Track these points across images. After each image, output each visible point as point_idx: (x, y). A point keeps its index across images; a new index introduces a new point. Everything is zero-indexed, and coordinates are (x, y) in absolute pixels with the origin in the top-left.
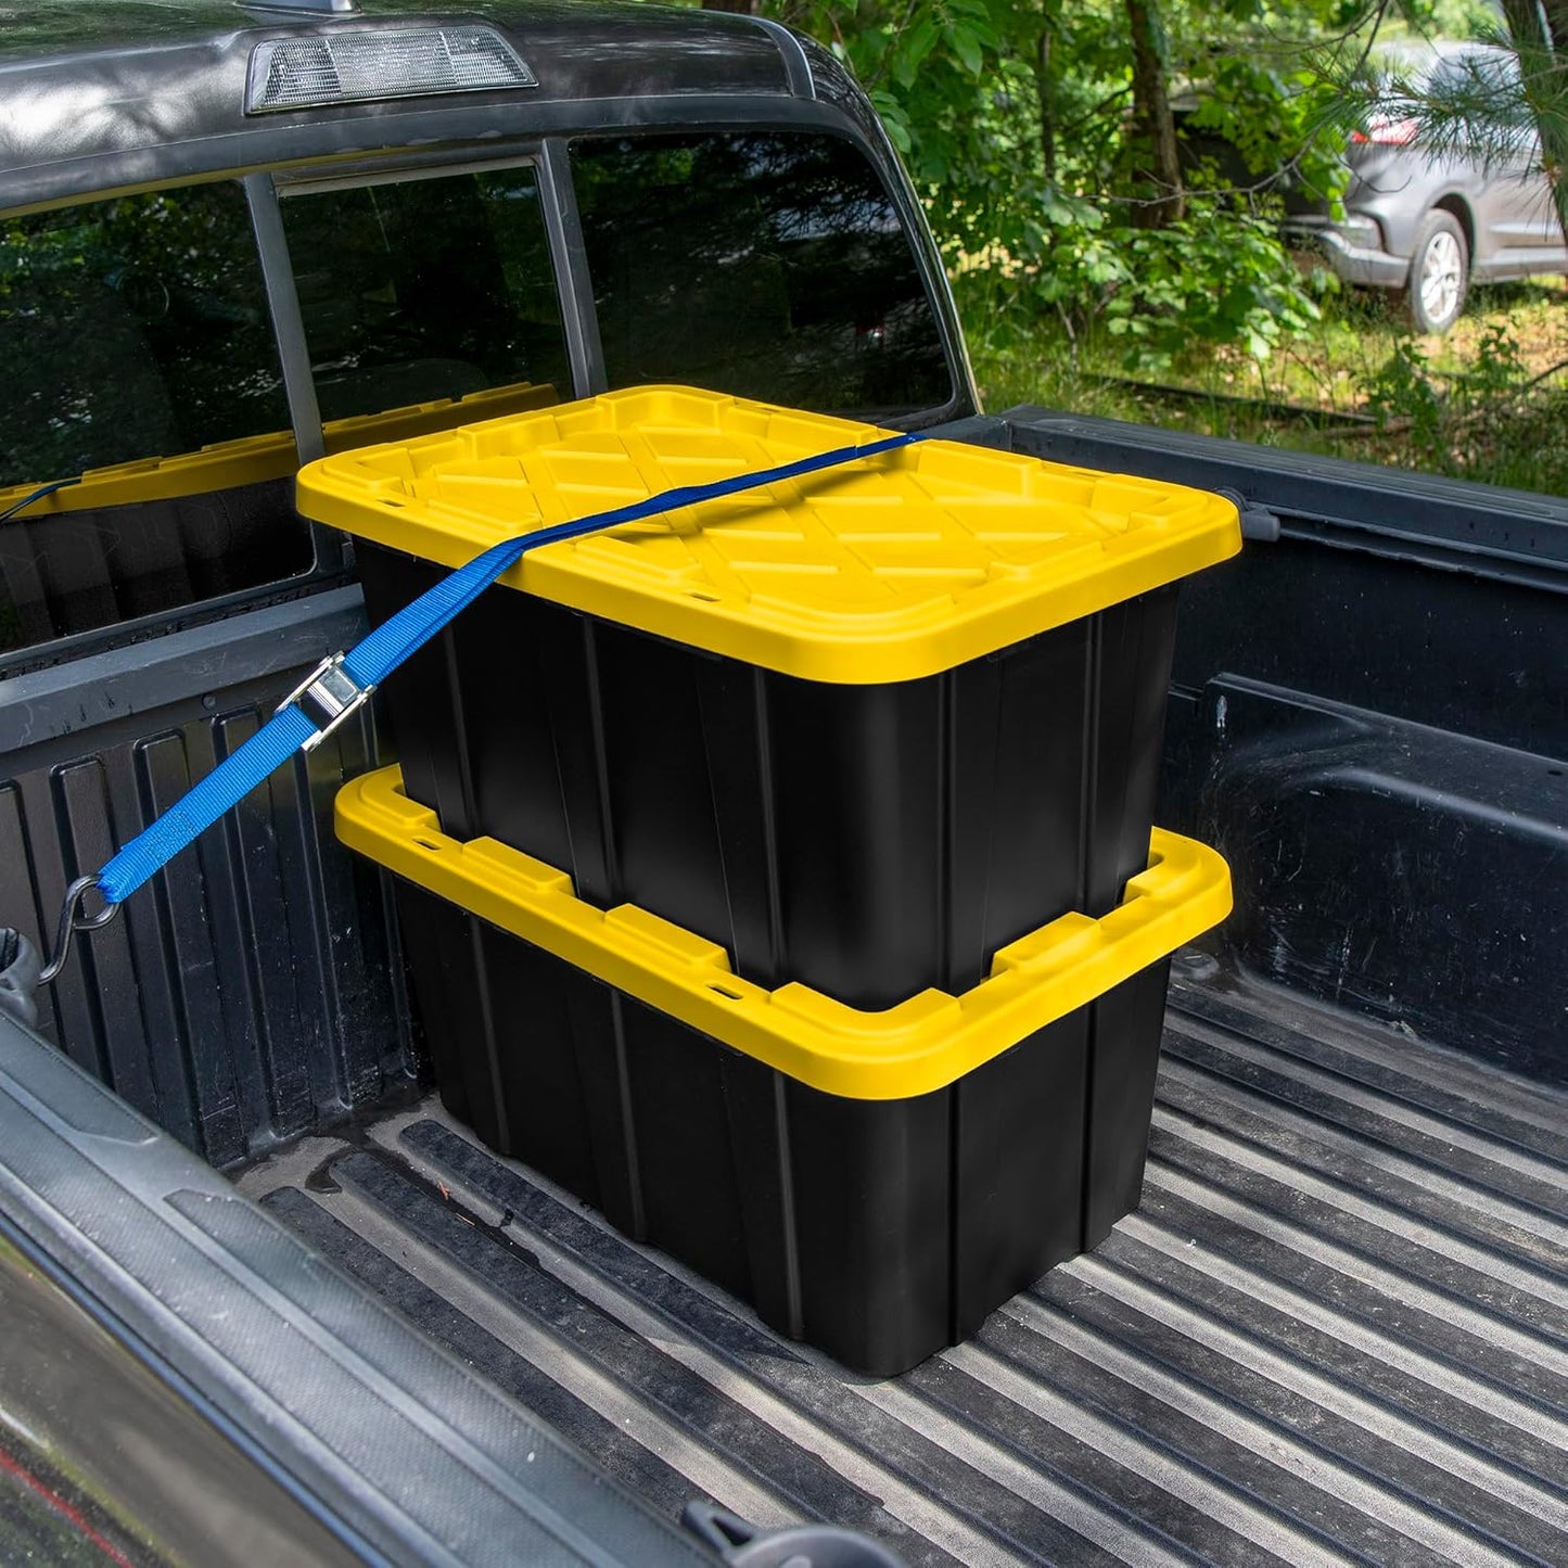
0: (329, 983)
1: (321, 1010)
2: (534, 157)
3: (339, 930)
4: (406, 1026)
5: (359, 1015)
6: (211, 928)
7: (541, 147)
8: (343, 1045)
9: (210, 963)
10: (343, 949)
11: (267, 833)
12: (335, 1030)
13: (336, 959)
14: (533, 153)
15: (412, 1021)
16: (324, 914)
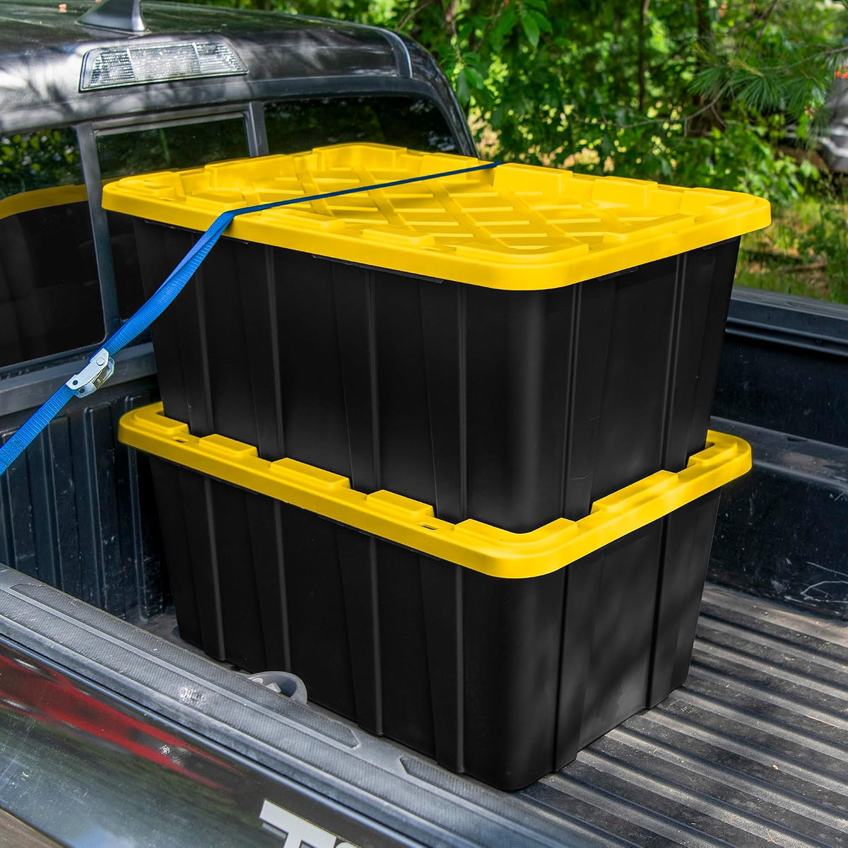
0: (100, 567)
1: (94, 583)
2: (244, 112)
3: (107, 537)
4: (143, 592)
5: (116, 585)
6: (34, 535)
7: (248, 106)
8: (106, 601)
9: (33, 555)
10: (109, 549)
11: (69, 484)
12: (102, 593)
13: (105, 554)
14: (244, 110)
15: (147, 589)
16: (99, 529)
